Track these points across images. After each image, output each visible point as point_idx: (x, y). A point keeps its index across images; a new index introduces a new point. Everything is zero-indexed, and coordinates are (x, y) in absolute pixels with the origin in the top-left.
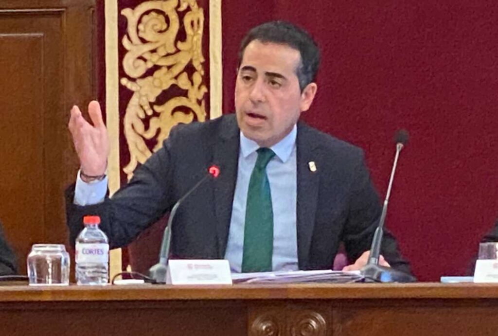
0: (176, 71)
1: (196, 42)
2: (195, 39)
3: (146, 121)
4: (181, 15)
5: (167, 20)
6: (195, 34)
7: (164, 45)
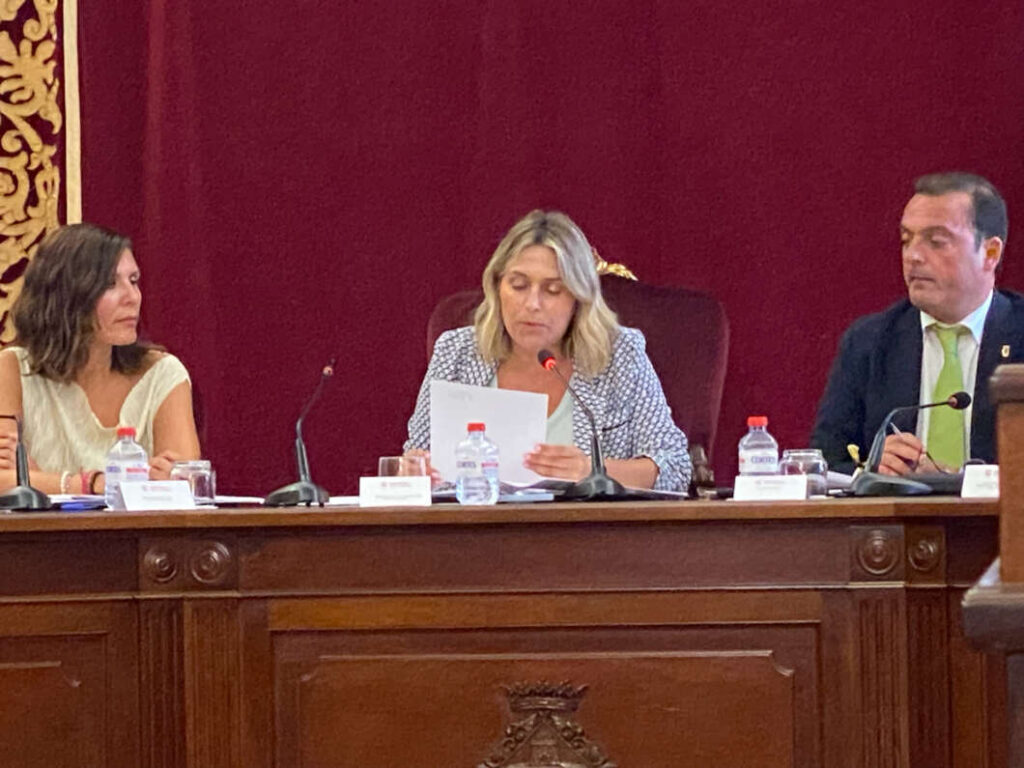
0: (26, 242)
1: (51, 208)
2: (49, 204)
4: (32, 175)
5: (15, 181)
6: (49, 198)
7: (11, 211)
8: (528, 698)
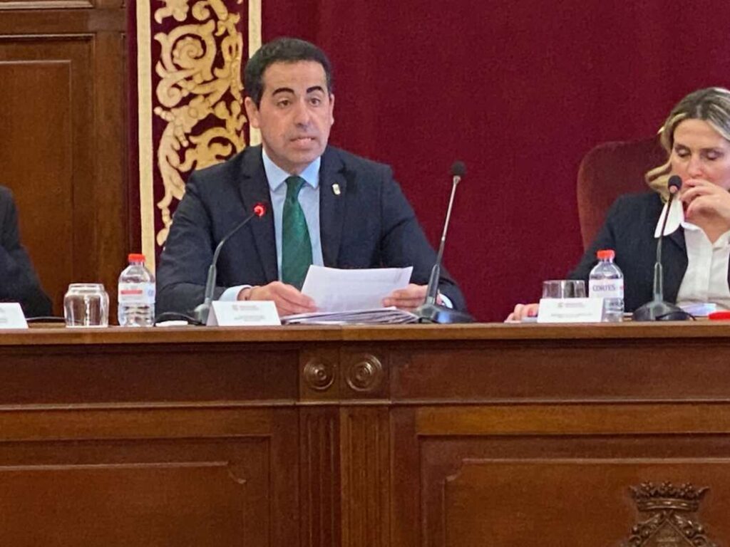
0: (213, 100)
1: (235, 69)
2: (233, 66)
3: (181, 153)
4: (219, 41)
5: (204, 46)
6: (233, 60)
7: (201, 72)
8: (653, 499)
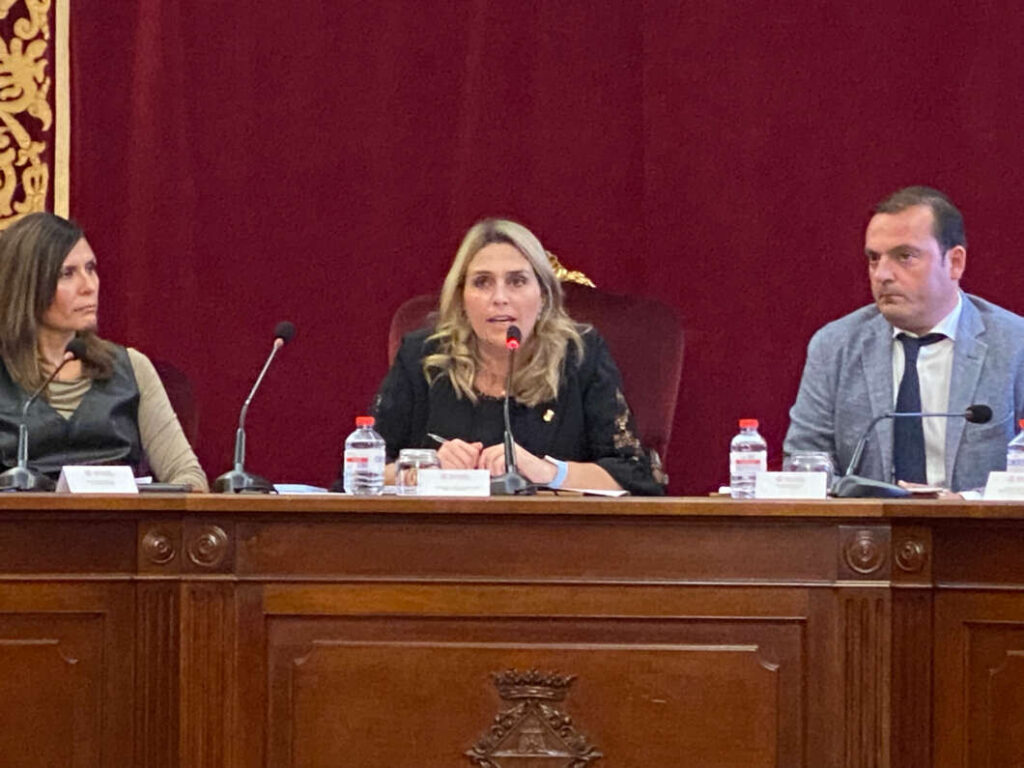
1: (38, 203)
2: (36, 200)
4: (19, 171)
6: (37, 193)
8: (517, 687)
